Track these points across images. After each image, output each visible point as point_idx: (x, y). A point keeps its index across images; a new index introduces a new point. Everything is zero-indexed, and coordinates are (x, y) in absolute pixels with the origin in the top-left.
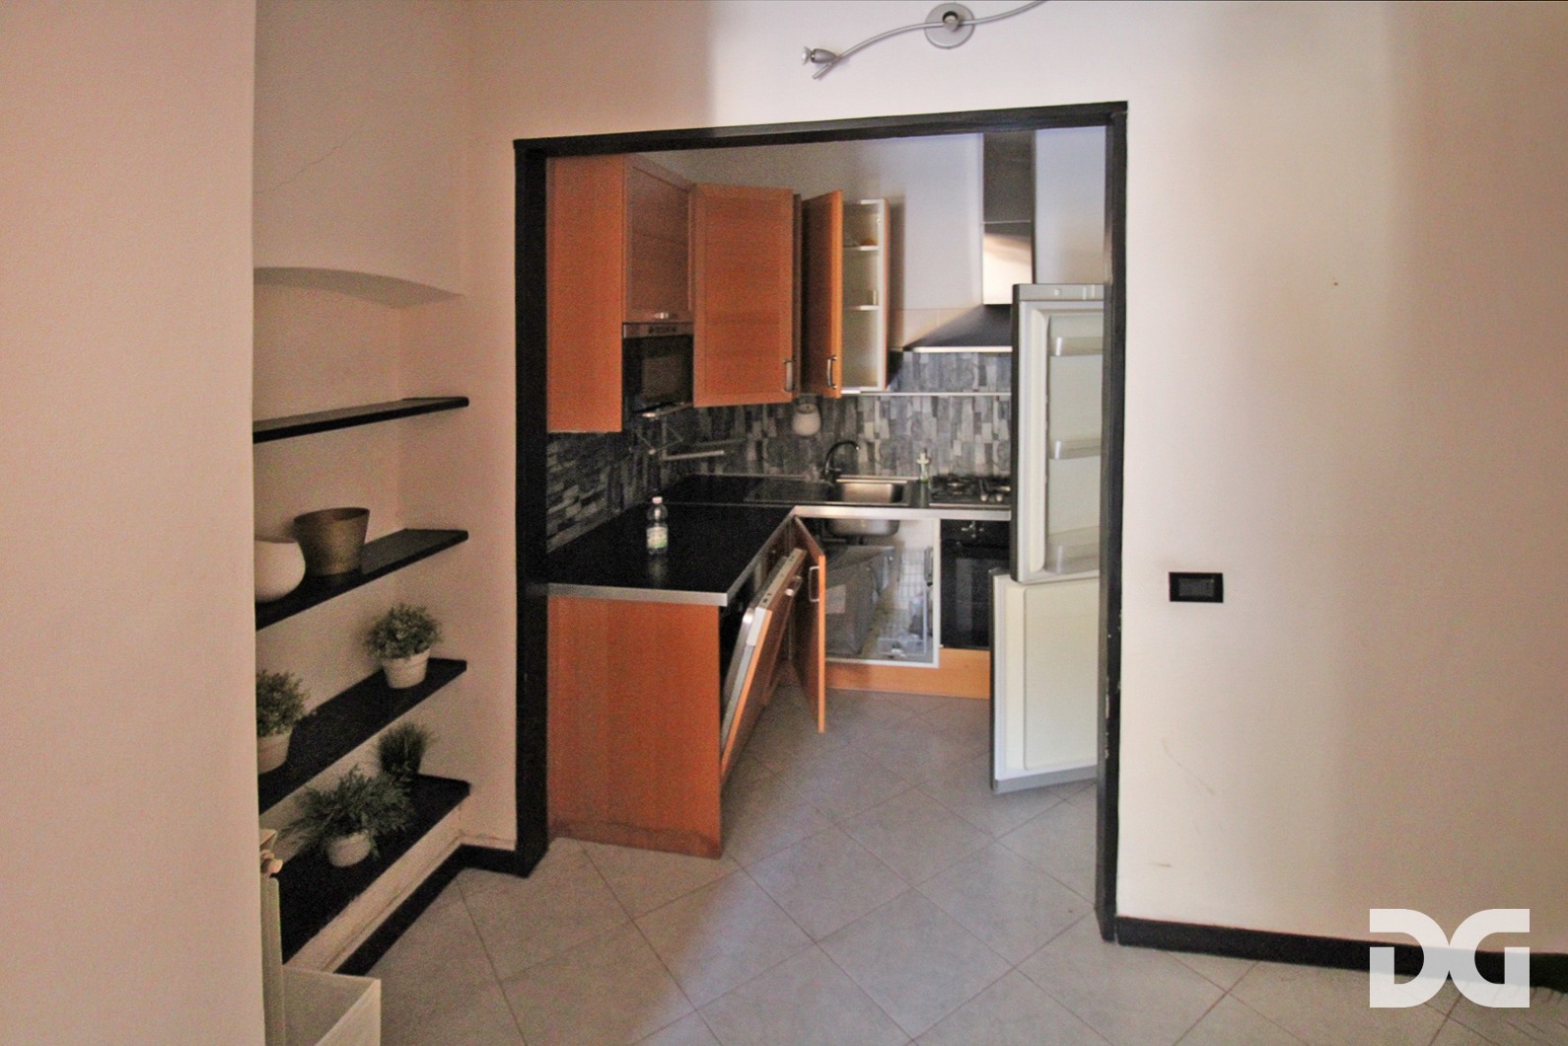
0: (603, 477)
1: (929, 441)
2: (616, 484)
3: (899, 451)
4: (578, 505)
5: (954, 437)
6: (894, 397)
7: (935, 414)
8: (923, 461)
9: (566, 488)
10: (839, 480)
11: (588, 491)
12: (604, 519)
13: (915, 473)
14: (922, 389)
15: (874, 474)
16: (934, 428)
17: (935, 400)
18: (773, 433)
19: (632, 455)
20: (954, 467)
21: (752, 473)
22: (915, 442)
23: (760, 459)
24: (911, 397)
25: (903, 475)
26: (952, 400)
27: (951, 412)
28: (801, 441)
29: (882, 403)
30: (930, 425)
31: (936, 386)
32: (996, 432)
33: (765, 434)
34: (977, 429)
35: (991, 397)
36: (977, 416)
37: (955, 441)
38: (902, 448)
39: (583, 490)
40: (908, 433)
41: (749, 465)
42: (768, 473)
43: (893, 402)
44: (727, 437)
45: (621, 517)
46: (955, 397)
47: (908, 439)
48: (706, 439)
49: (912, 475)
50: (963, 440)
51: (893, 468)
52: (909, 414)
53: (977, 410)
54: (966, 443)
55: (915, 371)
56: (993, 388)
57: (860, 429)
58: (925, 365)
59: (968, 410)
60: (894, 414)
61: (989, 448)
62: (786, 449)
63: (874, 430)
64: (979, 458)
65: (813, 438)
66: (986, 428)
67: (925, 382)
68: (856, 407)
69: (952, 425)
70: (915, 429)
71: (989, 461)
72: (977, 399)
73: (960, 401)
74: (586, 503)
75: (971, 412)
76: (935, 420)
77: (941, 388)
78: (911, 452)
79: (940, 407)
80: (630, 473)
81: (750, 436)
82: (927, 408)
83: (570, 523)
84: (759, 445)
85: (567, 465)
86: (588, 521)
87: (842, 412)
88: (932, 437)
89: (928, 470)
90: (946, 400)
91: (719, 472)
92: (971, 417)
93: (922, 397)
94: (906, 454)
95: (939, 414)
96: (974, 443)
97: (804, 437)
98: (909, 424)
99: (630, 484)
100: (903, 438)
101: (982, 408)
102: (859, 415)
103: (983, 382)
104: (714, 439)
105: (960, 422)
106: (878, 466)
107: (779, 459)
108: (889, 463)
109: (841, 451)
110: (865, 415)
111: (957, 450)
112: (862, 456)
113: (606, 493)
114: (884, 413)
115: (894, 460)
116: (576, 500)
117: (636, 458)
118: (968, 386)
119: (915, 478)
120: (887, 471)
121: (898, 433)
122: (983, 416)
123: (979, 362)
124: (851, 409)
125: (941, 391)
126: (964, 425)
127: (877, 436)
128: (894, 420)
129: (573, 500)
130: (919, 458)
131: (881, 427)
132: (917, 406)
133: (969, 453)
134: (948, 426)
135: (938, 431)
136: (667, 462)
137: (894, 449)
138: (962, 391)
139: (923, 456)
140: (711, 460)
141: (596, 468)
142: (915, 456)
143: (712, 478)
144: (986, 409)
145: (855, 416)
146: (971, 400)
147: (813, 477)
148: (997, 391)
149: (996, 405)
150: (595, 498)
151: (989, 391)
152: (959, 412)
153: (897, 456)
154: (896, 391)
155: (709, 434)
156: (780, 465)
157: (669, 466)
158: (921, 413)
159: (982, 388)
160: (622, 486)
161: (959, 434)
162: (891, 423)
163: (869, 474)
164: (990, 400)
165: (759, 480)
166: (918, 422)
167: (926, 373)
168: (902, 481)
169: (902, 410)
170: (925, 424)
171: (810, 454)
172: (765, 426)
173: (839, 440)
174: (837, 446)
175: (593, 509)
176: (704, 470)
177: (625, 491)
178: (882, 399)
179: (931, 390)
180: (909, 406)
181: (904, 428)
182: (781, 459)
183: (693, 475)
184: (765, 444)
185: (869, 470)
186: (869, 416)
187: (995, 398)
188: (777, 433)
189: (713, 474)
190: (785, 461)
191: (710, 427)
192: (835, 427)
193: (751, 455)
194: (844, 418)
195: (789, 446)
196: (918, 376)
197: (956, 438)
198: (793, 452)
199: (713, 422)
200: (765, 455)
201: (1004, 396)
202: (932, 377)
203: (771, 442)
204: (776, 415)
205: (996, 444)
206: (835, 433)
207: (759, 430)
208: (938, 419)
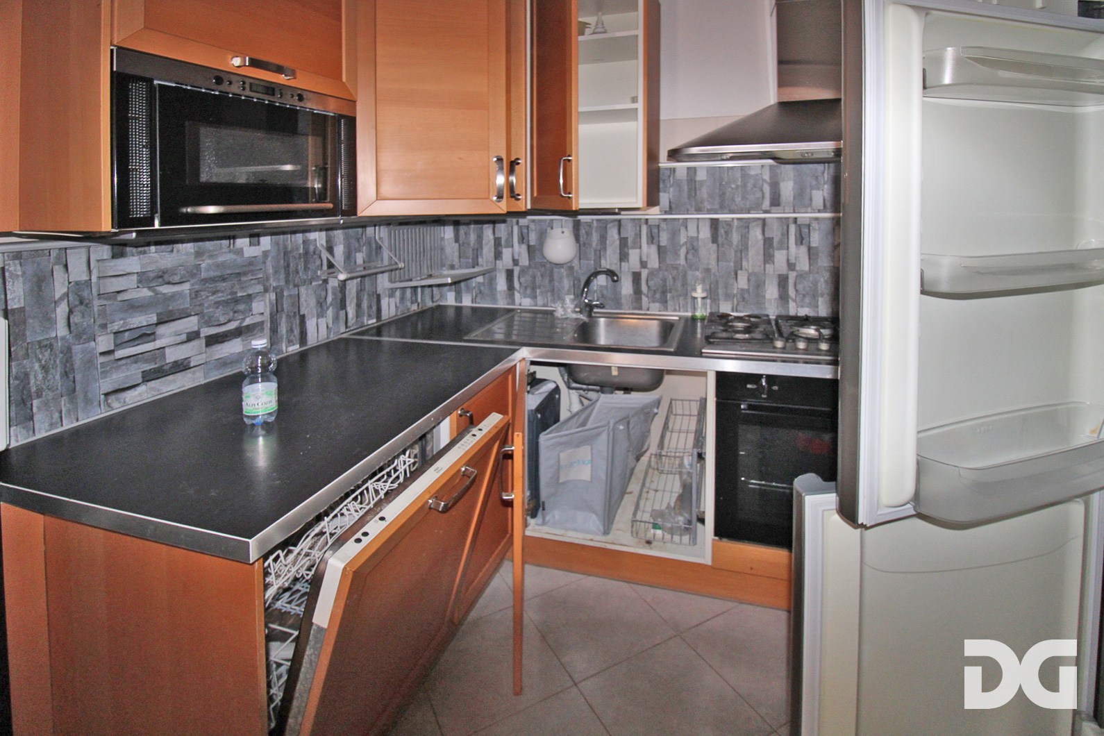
1: (707, 270)
3: (670, 282)
5: (738, 267)
6: (665, 220)
7: (714, 239)
8: (699, 293)
13: (689, 310)
14: (699, 210)
15: (640, 308)
16: (714, 256)
17: (715, 224)
18: (524, 260)
20: (738, 303)
21: (502, 304)
22: (690, 273)
23: (511, 287)
24: (686, 220)
25: (675, 310)
26: (736, 223)
27: (735, 237)
28: (556, 270)
29: (650, 228)
30: (708, 253)
31: (717, 207)
32: (792, 260)
33: (515, 262)
34: (768, 257)
35: (787, 219)
36: (768, 242)
37: (739, 272)
38: (675, 278)
40: (682, 262)
41: (499, 296)
42: (520, 305)
43: (663, 225)
44: (475, 264)
46: (740, 220)
47: (681, 268)
49: (687, 311)
50: (750, 271)
51: (664, 302)
52: (683, 240)
53: (768, 235)
54: (753, 273)
55: (689, 190)
56: (789, 208)
57: (624, 257)
58: (702, 182)
59: (756, 234)
60: (664, 239)
61: (783, 281)
62: (539, 279)
63: (641, 258)
64: (771, 293)
66: (780, 256)
67: (702, 202)
68: (619, 232)
69: (736, 252)
70: (690, 256)
71: (784, 296)
72: (767, 222)
73: (746, 224)
75: (760, 236)
76: (714, 246)
77: (723, 208)
78: (684, 284)
79: (722, 231)
81: (499, 263)
82: (705, 233)
84: (510, 274)
87: (603, 239)
88: (710, 266)
89: (704, 305)
90: (729, 224)
91: (467, 302)
92: (761, 243)
93: (698, 219)
94: (679, 284)
95: (720, 240)
96: (765, 274)
97: (560, 265)
98: (683, 251)
100: (676, 268)
101: (775, 233)
102: (623, 241)
103: (776, 202)
104: (461, 267)
105: (747, 249)
106: (644, 299)
107: (531, 291)
108: (658, 296)
109: (602, 280)
110: (631, 241)
111: (742, 282)
112: (626, 288)
114: (652, 239)
115: (664, 293)
118: (756, 207)
119: (689, 314)
120: (657, 305)
121: (670, 261)
122: (776, 242)
123: (771, 177)
124: (613, 233)
125: (723, 213)
126: (751, 252)
127: (644, 265)
128: (665, 247)
130: (695, 290)
131: (648, 256)
132: (692, 232)
133: (758, 287)
134: (731, 254)
135: (718, 260)
137: (664, 280)
138: (749, 212)
139: (699, 288)
140: (458, 291)
142: (689, 289)
143: (459, 310)
144: (779, 234)
145: (617, 242)
146: (760, 222)
147: (565, 310)
148: (794, 211)
149: (792, 228)
151: (784, 212)
152: (744, 238)
153: (668, 288)
154: (666, 213)
155: (456, 260)
156: (534, 297)
158: (697, 238)
159: (774, 209)
160: (303, 317)
161: (744, 263)
162: (661, 251)
163: (635, 309)
164: (785, 222)
165: (509, 311)
166: (693, 247)
167: (704, 193)
168: (673, 316)
169: (674, 234)
170: (703, 252)
171: (567, 284)
172: (517, 252)
173: (599, 270)
174: (596, 274)
176: (450, 300)
178: (650, 223)
179: (709, 212)
180: (683, 230)
181: (677, 254)
182: (534, 289)
183: (439, 307)
184: (516, 274)
185: (634, 304)
186: (634, 242)
187: (791, 221)
188: (530, 260)
189: (460, 305)
190: (538, 291)
191: (457, 254)
192: (595, 254)
193: (501, 284)
194: (605, 244)
195: (542, 276)
196: (693, 195)
197: (741, 269)
198: (547, 282)
199: (460, 249)
200: (517, 285)
201: (803, 216)
202: (711, 196)
203: (523, 271)
204: (528, 241)
205: (792, 276)
206: (595, 261)
207: (510, 257)
208: (718, 246)
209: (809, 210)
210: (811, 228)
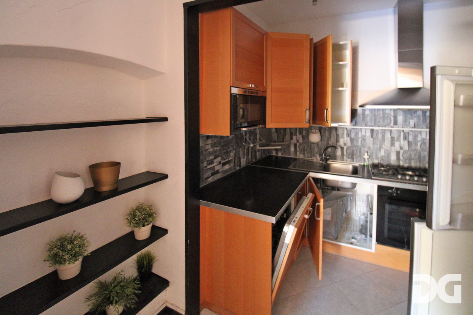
0: (232, 154)
1: (369, 148)
2: (237, 157)
3: (355, 151)
4: (221, 165)
5: (381, 147)
6: (353, 128)
7: (372, 136)
8: (366, 156)
9: (215, 158)
10: (328, 162)
11: (225, 160)
12: (233, 171)
13: (362, 161)
14: (366, 125)
15: (344, 160)
16: (371, 143)
17: (372, 131)
18: (301, 141)
19: (245, 146)
20: (381, 161)
21: (292, 156)
22: (362, 149)
23: (296, 150)
24: (361, 129)
25: (357, 162)
26: (380, 131)
27: (380, 136)
28: (312, 145)
29: (348, 131)
30: (369, 141)
31: (373, 124)
32: (402, 146)
33: (298, 141)
34: (392, 144)
35: (400, 130)
36: (392, 139)
37: (381, 149)
38: (356, 150)
39: (223, 159)
40: (360, 144)
41: (291, 153)
42: (299, 157)
43: (353, 130)
44: (283, 141)
45: (240, 170)
46: (382, 130)
47: (359, 146)
48: (275, 142)
49: (361, 162)
50: (386, 149)
51: (352, 159)
52: (360, 136)
53: (392, 136)
54: (387, 150)
55: (363, 118)
56: (401, 126)
57: (337, 141)
58: (368, 115)
59: (388, 135)
60: (353, 136)
61: (398, 153)
62: (306, 148)
63: (344, 142)
64: (393, 158)
65: (317, 144)
66: (397, 144)
67: (367, 122)
68: (336, 132)
69: (380, 141)
70: (362, 142)
71: (398, 159)
72: (392, 131)
73: (384, 132)
74: (224, 164)
75: (389, 136)
76: (372, 139)
77: (375, 125)
78: (360, 152)
79: (375, 133)
80: (244, 154)
81: (292, 141)
82: (368, 134)
83: (217, 172)
84: (295, 145)
85: (216, 149)
86: (225, 171)
87: (330, 134)
88: (370, 146)
89: (368, 161)
90: (378, 131)
91: (280, 154)
92: (390, 139)
93: (366, 129)
94: (358, 152)
95: (374, 137)
96: (391, 150)
97: (314, 143)
98: (360, 140)
99: (244, 158)
100: (357, 146)
101: (395, 135)
102: (337, 136)
103: (396, 123)
104: (278, 142)
105: (384, 140)
106: (345, 157)
107: (303, 151)
108: (350, 156)
109: (329, 150)
110: (340, 136)
111: (382, 153)
112: (339, 152)
113: (233, 160)
114: (348, 135)
115: (352, 155)
116: (220, 163)
117: (246, 147)
118: (388, 125)
119: (362, 164)
120: (350, 160)
121: (355, 143)
122: (395, 139)
123: (394, 114)
124: (334, 132)
125: (375, 127)
126: (386, 142)
127: (345, 144)
128: (353, 138)
129: (218, 163)
130: (364, 155)
131: (347, 141)
132: (364, 133)
133: (389, 155)
134: (378, 143)
135: (373, 144)
136: (259, 150)
137: (353, 151)
138: (385, 127)
139: (366, 154)
140: (277, 150)
141: (229, 150)
142: (362, 154)
143: (277, 157)
144: (397, 135)
145: (335, 136)
146: (390, 131)
147: (317, 160)
148: (403, 127)
149: (402, 134)
150: (228, 162)
151: (399, 127)
152: (383, 136)
153: (354, 154)
154: (354, 126)
155: (276, 139)
156: (304, 154)
157: (260, 151)
158: (365, 136)
159: (395, 126)
160: (240, 158)
161: (383, 146)
162: (352, 140)
163: (341, 160)
164: (399, 132)
165: (295, 159)
166: (364, 139)
167: (368, 119)
168: (357, 164)
169: (357, 134)
170: (367, 141)
171: (316, 150)
172: (298, 138)
173: (328, 146)
174: (327, 148)
175: (227, 167)
176: (274, 153)
177: (242, 160)
178: (347, 129)
179: (370, 126)
180: (360, 132)
181: (357, 141)
182: (304, 151)
183: (270, 155)
184: (298, 145)
185: (341, 159)
186: (342, 136)
187: (401, 131)
188: (303, 141)
189: (277, 155)
190: (306, 152)
191: (276, 137)
192: (327, 139)
193: (292, 149)
194: (331, 136)
195: (307, 146)
196: (364, 119)
197: (382, 148)
198: (309, 149)
200: (298, 149)
201: (406, 130)
202: (371, 120)
203: (300, 144)
204: (302, 133)
205: (402, 152)
206: (327, 142)
207: (296, 139)
208: (373, 139)
209: (409, 127)
210: (409, 134)
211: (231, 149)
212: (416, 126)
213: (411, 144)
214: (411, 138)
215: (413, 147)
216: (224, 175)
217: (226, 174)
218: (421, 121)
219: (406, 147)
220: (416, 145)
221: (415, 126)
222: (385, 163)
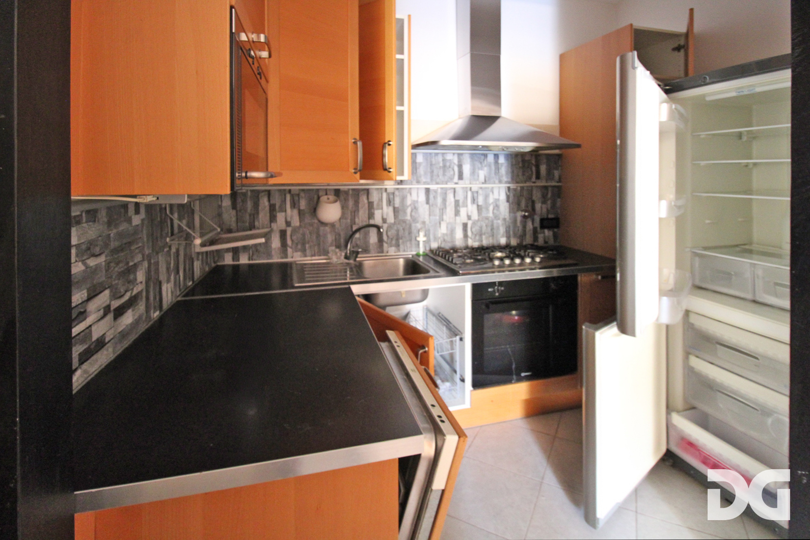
0: (141, 276)
1: (424, 223)
2: (154, 282)
3: (401, 233)
4: (110, 316)
5: (441, 219)
6: (398, 189)
7: (428, 202)
8: (421, 238)
9: (89, 299)
10: (358, 259)
11: (122, 296)
12: (143, 328)
13: (413, 249)
14: (418, 182)
15: (382, 252)
16: (427, 213)
17: (428, 191)
18: (296, 222)
19: (170, 247)
20: (441, 244)
21: (276, 259)
22: (413, 225)
23: (284, 244)
24: (410, 188)
25: (404, 251)
26: (439, 190)
27: (439, 200)
29: (388, 194)
30: (424, 210)
31: (429, 180)
32: (469, 214)
33: (288, 224)
34: (457, 212)
35: (467, 188)
36: (457, 203)
37: (442, 222)
38: (404, 229)
39: (115, 296)
40: (408, 217)
41: (273, 253)
42: (292, 258)
43: (397, 193)
44: (252, 227)
45: (161, 319)
46: (442, 188)
47: (408, 222)
48: (230, 231)
49: (412, 251)
50: (448, 221)
51: (397, 246)
52: (409, 202)
53: (457, 198)
54: (449, 223)
56: (467, 182)
57: (371, 215)
58: (420, 164)
59: (450, 198)
60: (397, 202)
61: (465, 226)
62: (307, 237)
63: (382, 217)
64: (459, 234)
65: (332, 225)
66: (463, 212)
67: (420, 177)
68: (368, 198)
69: (440, 209)
70: (413, 214)
71: (466, 236)
72: (457, 190)
73: (445, 192)
74: (119, 312)
75: (452, 199)
76: (427, 206)
77: (431, 181)
78: (410, 233)
79: (431, 196)
80: (168, 269)
81: (274, 225)
82: (422, 198)
83: (101, 344)
84: (283, 234)
85: (92, 262)
86: (123, 335)
87: (357, 203)
88: (425, 220)
90: (436, 191)
91: (244, 260)
92: (453, 204)
93: (418, 188)
94: (407, 233)
95: (431, 202)
96: (455, 223)
98: (409, 210)
99: (168, 281)
100: (404, 221)
101: (460, 196)
102: (371, 205)
103: (461, 177)
104: (238, 231)
105: (445, 207)
106: (385, 245)
107: (301, 245)
108: (394, 242)
109: (357, 235)
110: (375, 204)
111: (443, 229)
112: (373, 238)
113: (144, 294)
114: (390, 202)
115: (397, 240)
116: (107, 309)
117: (173, 250)
118: (451, 180)
119: (414, 253)
120: (393, 248)
121: (401, 217)
122: (461, 203)
123: (458, 161)
124: (363, 199)
125: (432, 184)
126: (448, 210)
127: (384, 221)
128: (398, 208)
129: (102, 312)
131: (387, 214)
132: (414, 197)
133: (452, 231)
134: (437, 212)
135: (430, 215)
136: (198, 253)
137: (398, 231)
138: (447, 184)
139: (421, 235)
140: (236, 252)
141: (131, 264)
142: (413, 236)
143: (236, 267)
144: (463, 197)
145: (367, 206)
146: (453, 190)
148: (470, 184)
149: (469, 194)
150: (132, 302)
151: (465, 184)
152: (444, 200)
153: (400, 236)
154: (398, 184)
155: (234, 225)
156: (304, 251)
158: (417, 201)
159: (460, 182)
160: (160, 283)
161: (445, 217)
162: (396, 211)
163: (379, 253)
164: (465, 190)
166: (415, 209)
167: (421, 171)
169: (403, 199)
170: (421, 210)
171: (330, 238)
172: (289, 215)
174: (358, 230)
175: (128, 318)
176: (228, 260)
177: (164, 288)
178: (388, 191)
179: (425, 183)
180: (409, 195)
181: (405, 212)
182: (304, 244)
183: (217, 266)
184: (289, 233)
185: (378, 249)
186: (378, 205)
187: (469, 189)
188: (300, 222)
189: (237, 263)
190: (307, 246)
191: (234, 219)
192: (351, 215)
193: (276, 243)
194: (358, 206)
195: (310, 233)
196: (415, 172)
197: (443, 220)
198: (315, 238)
199: (237, 215)
200: (289, 242)
201: (475, 187)
202: (425, 173)
203: (295, 231)
204: (299, 206)
205: (470, 223)
206: (351, 220)
207: (283, 220)
208: (430, 206)
209: (478, 182)
210: (479, 194)
211: (138, 258)
212: (487, 179)
213: (481, 209)
214: (481, 201)
215: (484, 214)
216: (120, 349)
217: (126, 344)
218: (493, 172)
219: (475, 216)
220: (487, 209)
221: (485, 181)
222: (447, 246)
